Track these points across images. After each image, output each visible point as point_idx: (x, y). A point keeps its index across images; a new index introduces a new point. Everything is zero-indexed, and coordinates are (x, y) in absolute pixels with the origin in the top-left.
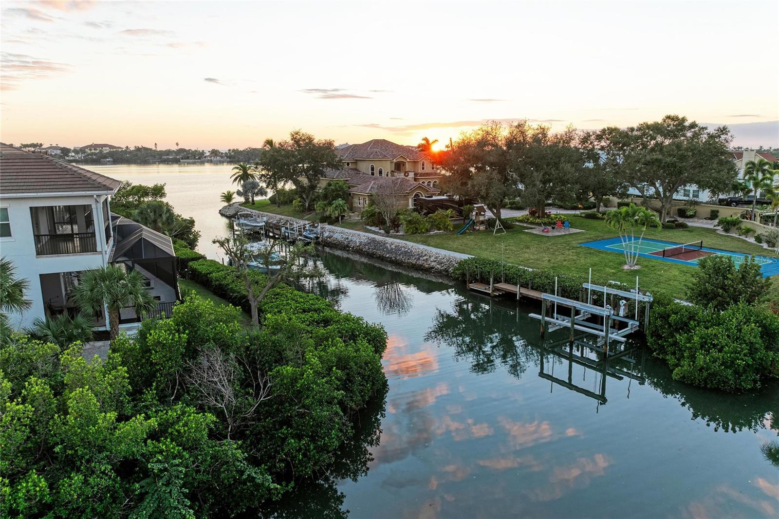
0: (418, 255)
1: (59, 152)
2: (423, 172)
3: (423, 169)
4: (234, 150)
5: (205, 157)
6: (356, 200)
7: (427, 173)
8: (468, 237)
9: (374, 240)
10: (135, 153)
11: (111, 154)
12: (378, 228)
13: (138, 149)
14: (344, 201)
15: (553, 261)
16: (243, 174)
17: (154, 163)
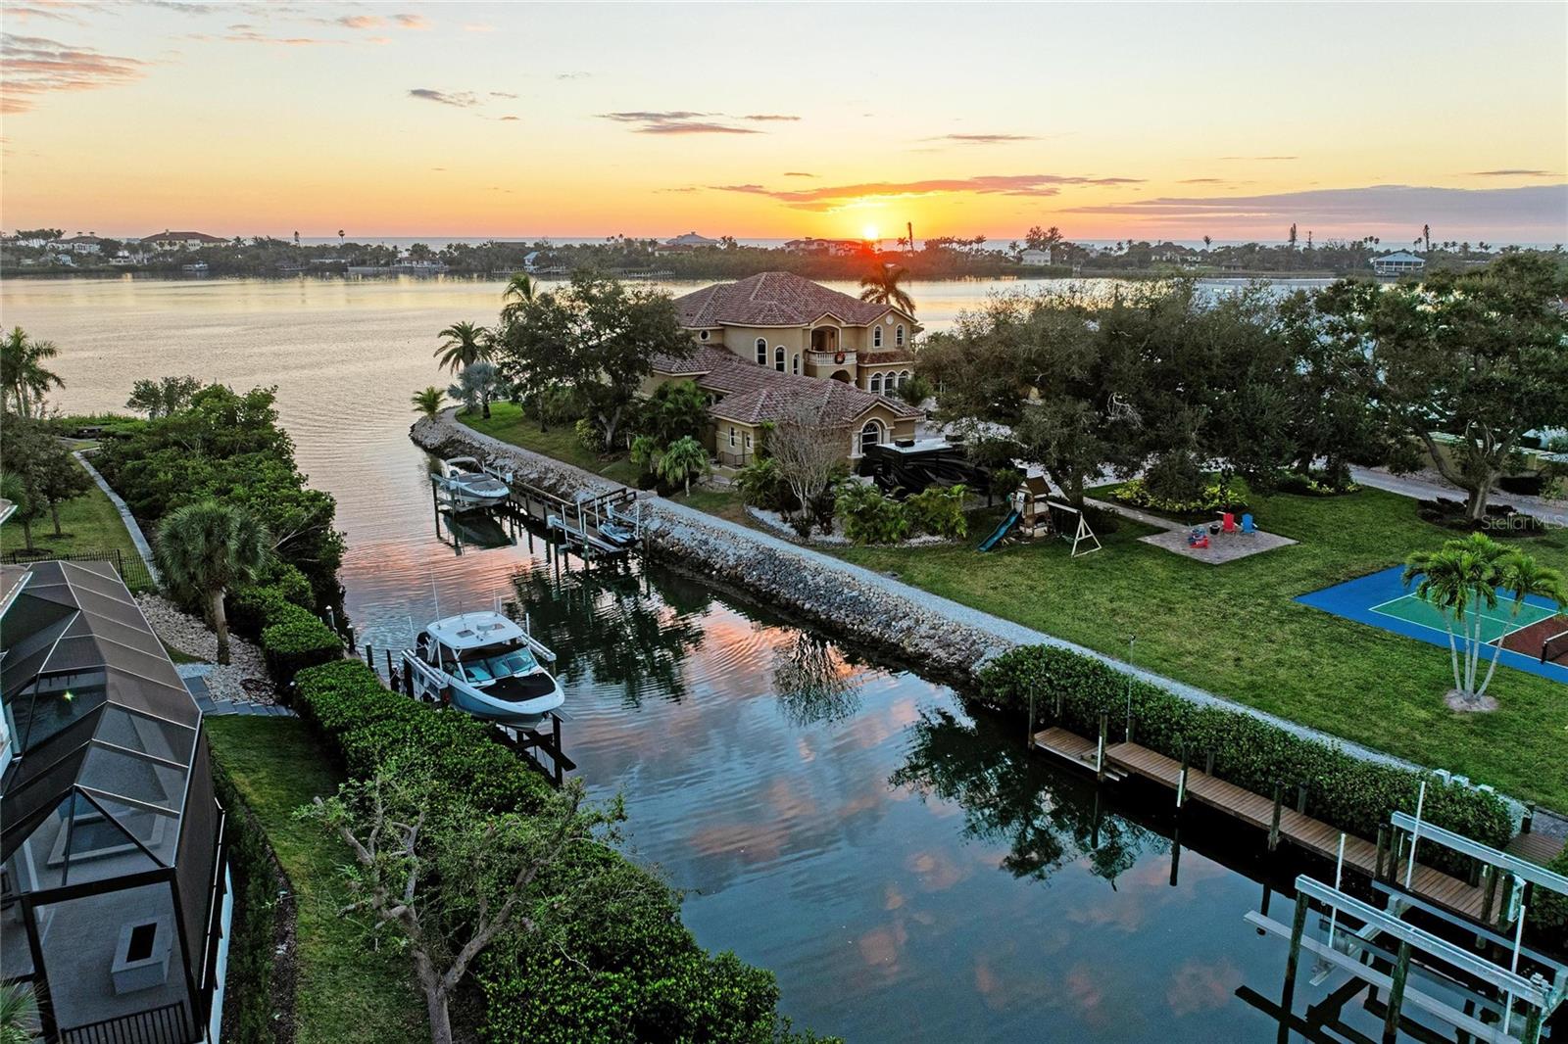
0: (887, 612)
1: (95, 248)
2: (876, 350)
3: (877, 343)
4: (458, 247)
5: (400, 261)
6: (724, 434)
7: (886, 354)
8: (1007, 559)
9: (771, 555)
10: (253, 253)
11: (203, 254)
12: (778, 516)
13: (261, 244)
14: (697, 443)
15: (1246, 662)
16: (463, 348)
17: (293, 275)
